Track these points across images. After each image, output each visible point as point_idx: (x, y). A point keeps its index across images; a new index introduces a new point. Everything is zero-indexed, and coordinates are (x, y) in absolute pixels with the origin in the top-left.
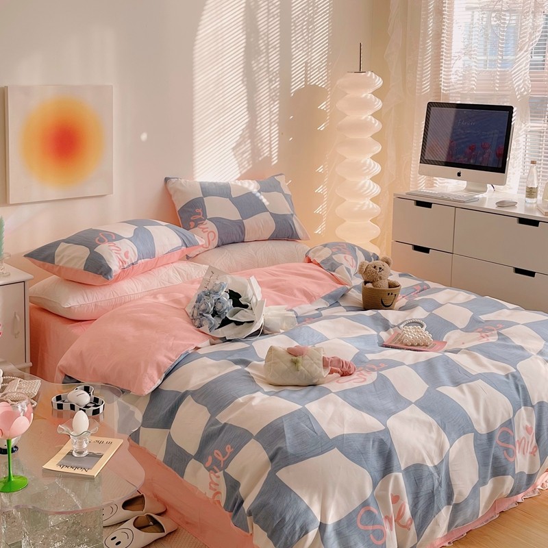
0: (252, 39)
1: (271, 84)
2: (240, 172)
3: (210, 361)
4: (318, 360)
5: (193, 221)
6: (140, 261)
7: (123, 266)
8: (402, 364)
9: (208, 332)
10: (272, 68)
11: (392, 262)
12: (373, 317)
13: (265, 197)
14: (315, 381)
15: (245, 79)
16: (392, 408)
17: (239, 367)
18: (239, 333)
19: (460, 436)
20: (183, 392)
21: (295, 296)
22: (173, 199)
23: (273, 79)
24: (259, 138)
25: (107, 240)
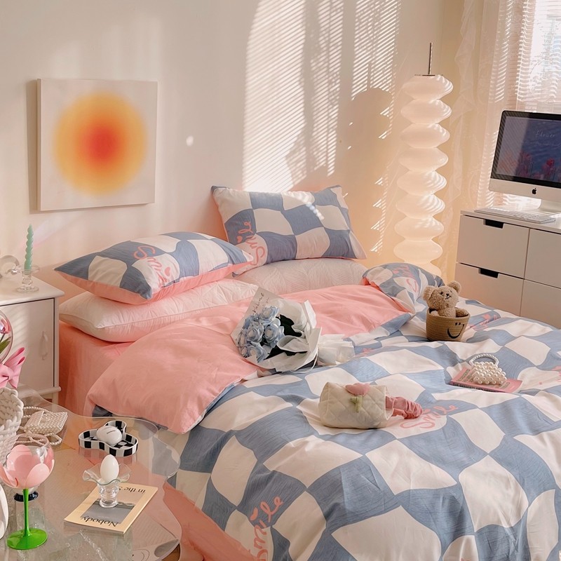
0: (312, 36)
1: (330, 86)
2: (294, 183)
3: (257, 397)
4: (381, 400)
5: (241, 235)
6: (182, 279)
7: (164, 284)
8: (475, 407)
9: (256, 363)
10: (332, 69)
11: (460, 288)
12: (439, 350)
13: (320, 211)
14: (376, 424)
15: (303, 80)
16: (465, 459)
17: (289, 405)
18: (290, 365)
19: (541, 493)
20: (226, 431)
21: (352, 322)
22: (221, 210)
23: (333, 80)
24: (314, 146)
25: (146, 255)
